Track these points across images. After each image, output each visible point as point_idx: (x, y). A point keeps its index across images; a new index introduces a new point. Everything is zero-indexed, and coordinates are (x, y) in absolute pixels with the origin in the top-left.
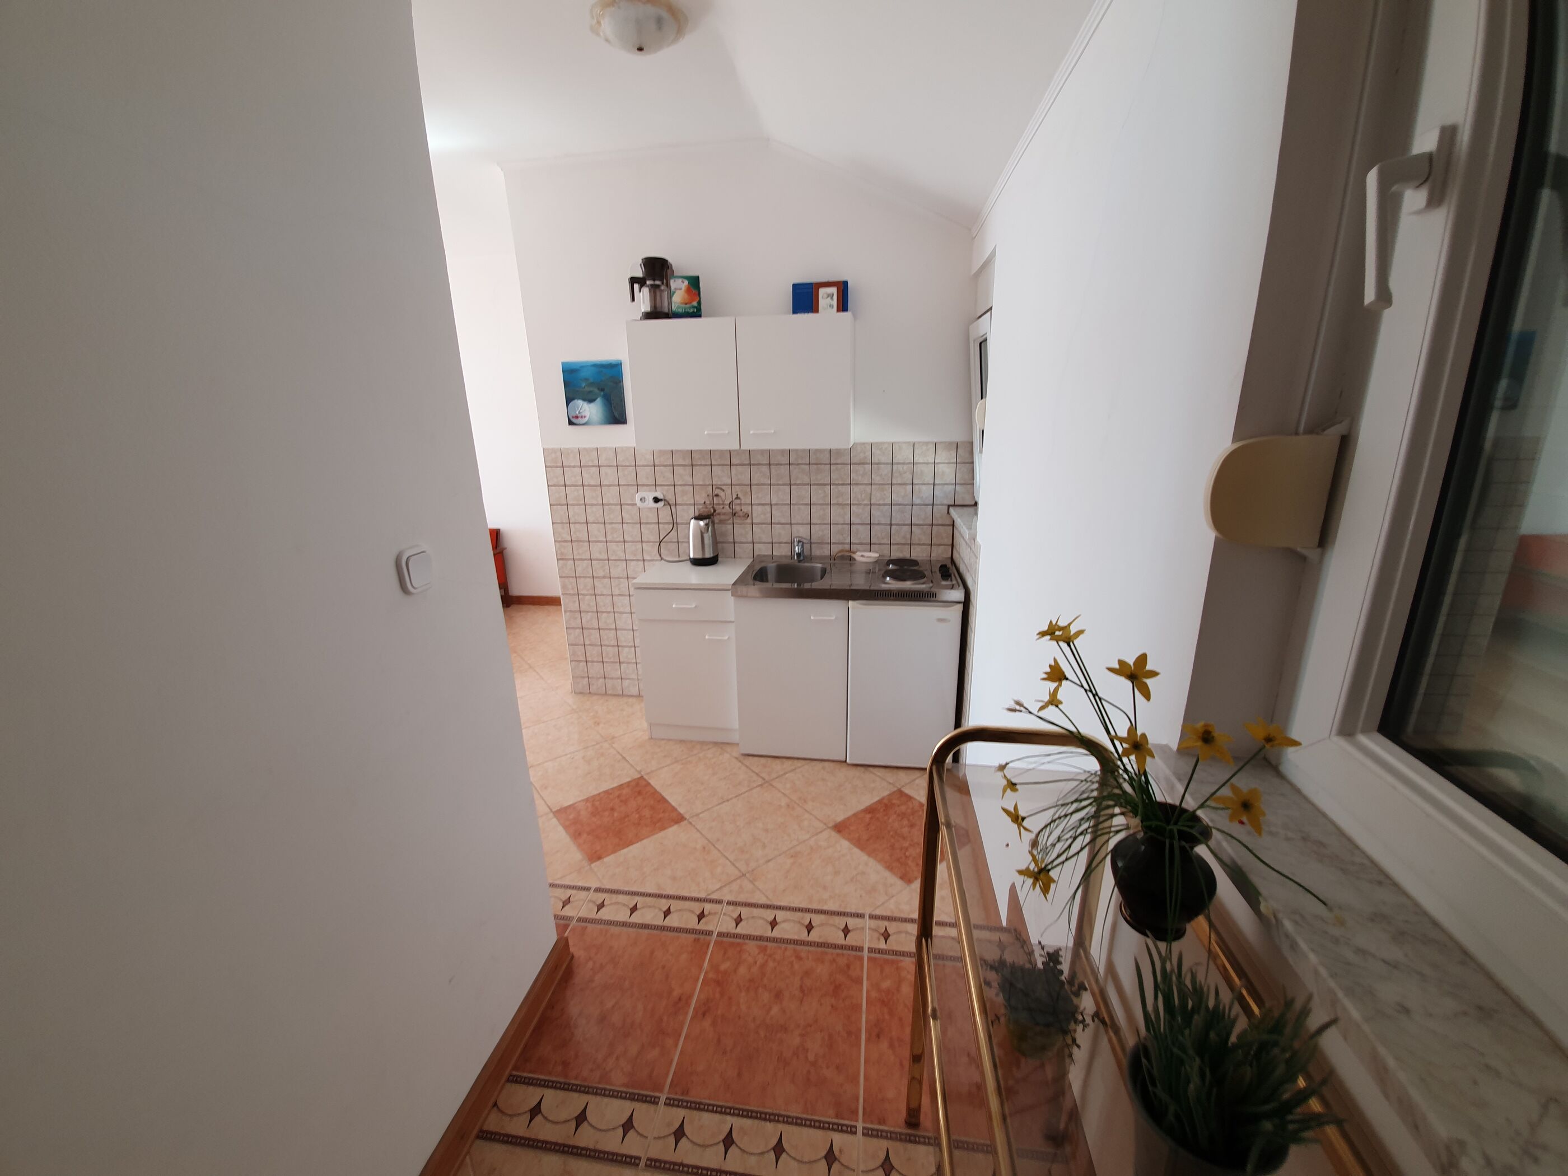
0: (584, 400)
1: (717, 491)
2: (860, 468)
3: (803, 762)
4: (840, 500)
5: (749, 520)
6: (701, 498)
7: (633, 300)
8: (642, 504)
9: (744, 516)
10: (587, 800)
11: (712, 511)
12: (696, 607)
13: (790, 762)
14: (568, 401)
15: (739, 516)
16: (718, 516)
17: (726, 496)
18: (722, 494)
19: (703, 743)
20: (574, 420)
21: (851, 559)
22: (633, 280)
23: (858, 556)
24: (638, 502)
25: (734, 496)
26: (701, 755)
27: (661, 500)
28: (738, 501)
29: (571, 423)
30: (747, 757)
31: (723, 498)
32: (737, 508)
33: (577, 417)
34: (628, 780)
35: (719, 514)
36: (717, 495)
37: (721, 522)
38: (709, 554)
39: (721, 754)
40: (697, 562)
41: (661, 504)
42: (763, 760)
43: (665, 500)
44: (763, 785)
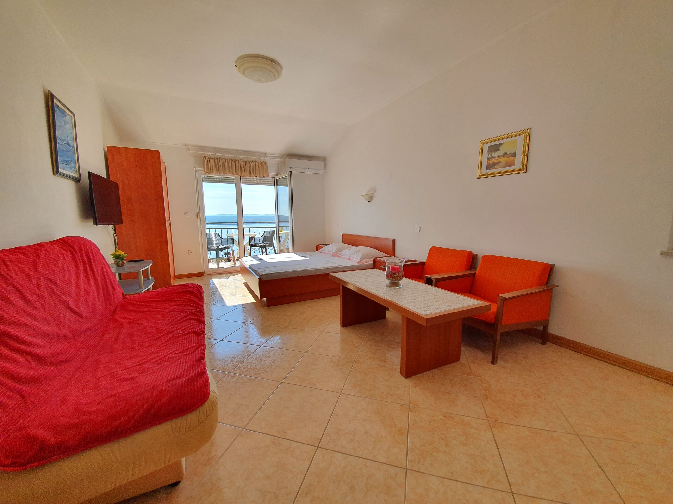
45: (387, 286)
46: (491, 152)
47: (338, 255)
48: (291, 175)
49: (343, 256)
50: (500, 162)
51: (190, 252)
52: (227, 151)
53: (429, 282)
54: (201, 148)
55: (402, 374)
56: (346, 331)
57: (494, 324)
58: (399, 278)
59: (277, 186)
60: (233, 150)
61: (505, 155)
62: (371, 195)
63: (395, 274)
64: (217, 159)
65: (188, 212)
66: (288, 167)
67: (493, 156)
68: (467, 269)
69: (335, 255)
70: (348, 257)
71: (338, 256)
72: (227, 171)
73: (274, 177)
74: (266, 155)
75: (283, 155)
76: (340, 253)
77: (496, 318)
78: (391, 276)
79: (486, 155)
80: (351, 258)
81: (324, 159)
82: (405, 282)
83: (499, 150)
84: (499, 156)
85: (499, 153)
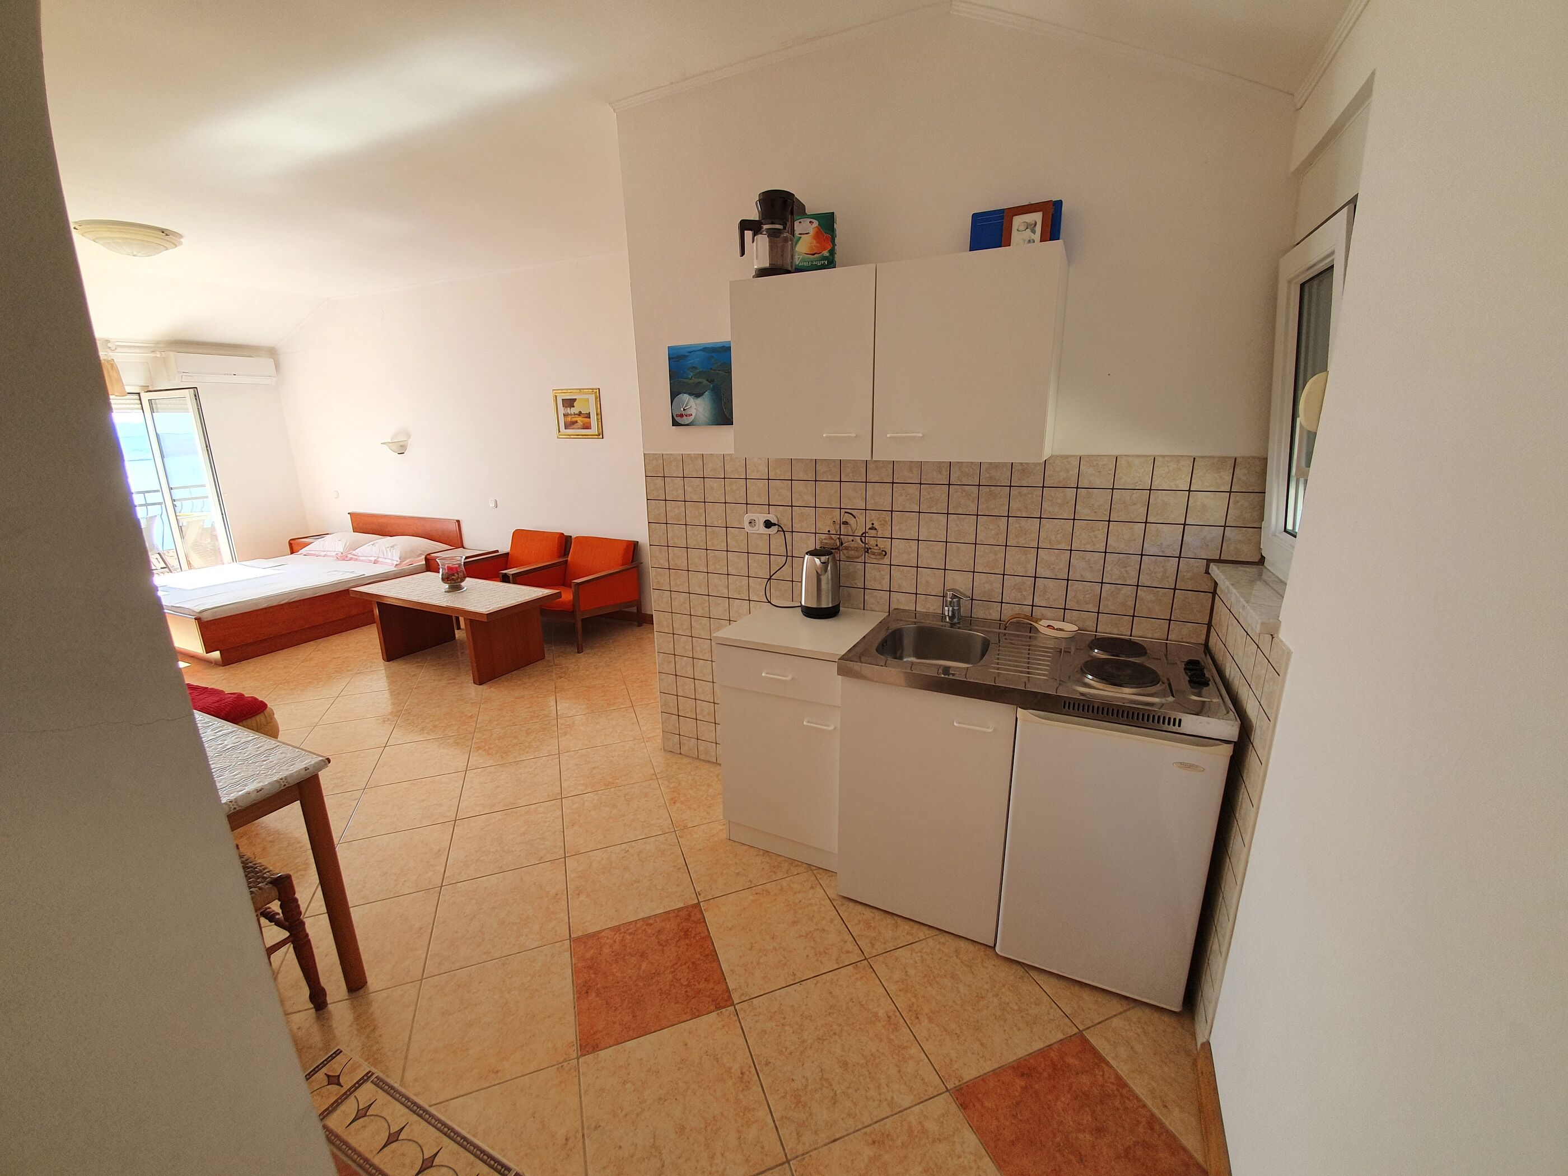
0: (690, 394)
1: (846, 518)
2: (1057, 493)
4: (1022, 541)
5: (886, 560)
6: (825, 525)
7: (743, 253)
8: (751, 528)
9: (880, 554)
10: (616, 929)
11: (838, 544)
12: (792, 679)
14: (674, 395)
15: (874, 554)
16: (845, 551)
17: (858, 525)
18: (852, 521)
19: (792, 862)
20: (678, 419)
21: (1032, 629)
22: (745, 225)
23: (1042, 626)
24: (746, 525)
25: (869, 526)
26: (784, 883)
27: (775, 524)
28: (873, 533)
29: (675, 423)
30: (846, 903)
31: (854, 526)
32: (872, 542)
33: (681, 416)
34: (681, 905)
35: (847, 548)
36: (846, 523)
37: (850, 559)
38: (826, 603)
39: (812, 887)
40: (811, 613)
41: (774, 530)
42: (868, 914)
43: (779, 526)
44: (859, 964)
45: (445, 592)
46: (566, 407)
47: (350, 556)
48: (196, 396)
49: (361, 558)
50: (577, 422)
53: (505, 579)
55: (475, 683)
56: (394, 665)
57: (573, 612)
58: (459, 580)
59: (152, 411)
61: (580, 414)
62: (402, 444)
63: (453, 575)
66: (179, 372)
67: (569, 413)
68: (560, 557)
69: (343, 557)
70: (373, 559)
71: (351, 559)
73: (139, 394)
74: (109, 345)
75: (158, 343)
76: (354, 552)
77: (574, 605)
78: (448, 578)
79: (562, 410)
80: (380, 560)
81: (272, 353)
82: (469, 583)
83: (574, 407)
84: (575, 414)
85: (573, 410)
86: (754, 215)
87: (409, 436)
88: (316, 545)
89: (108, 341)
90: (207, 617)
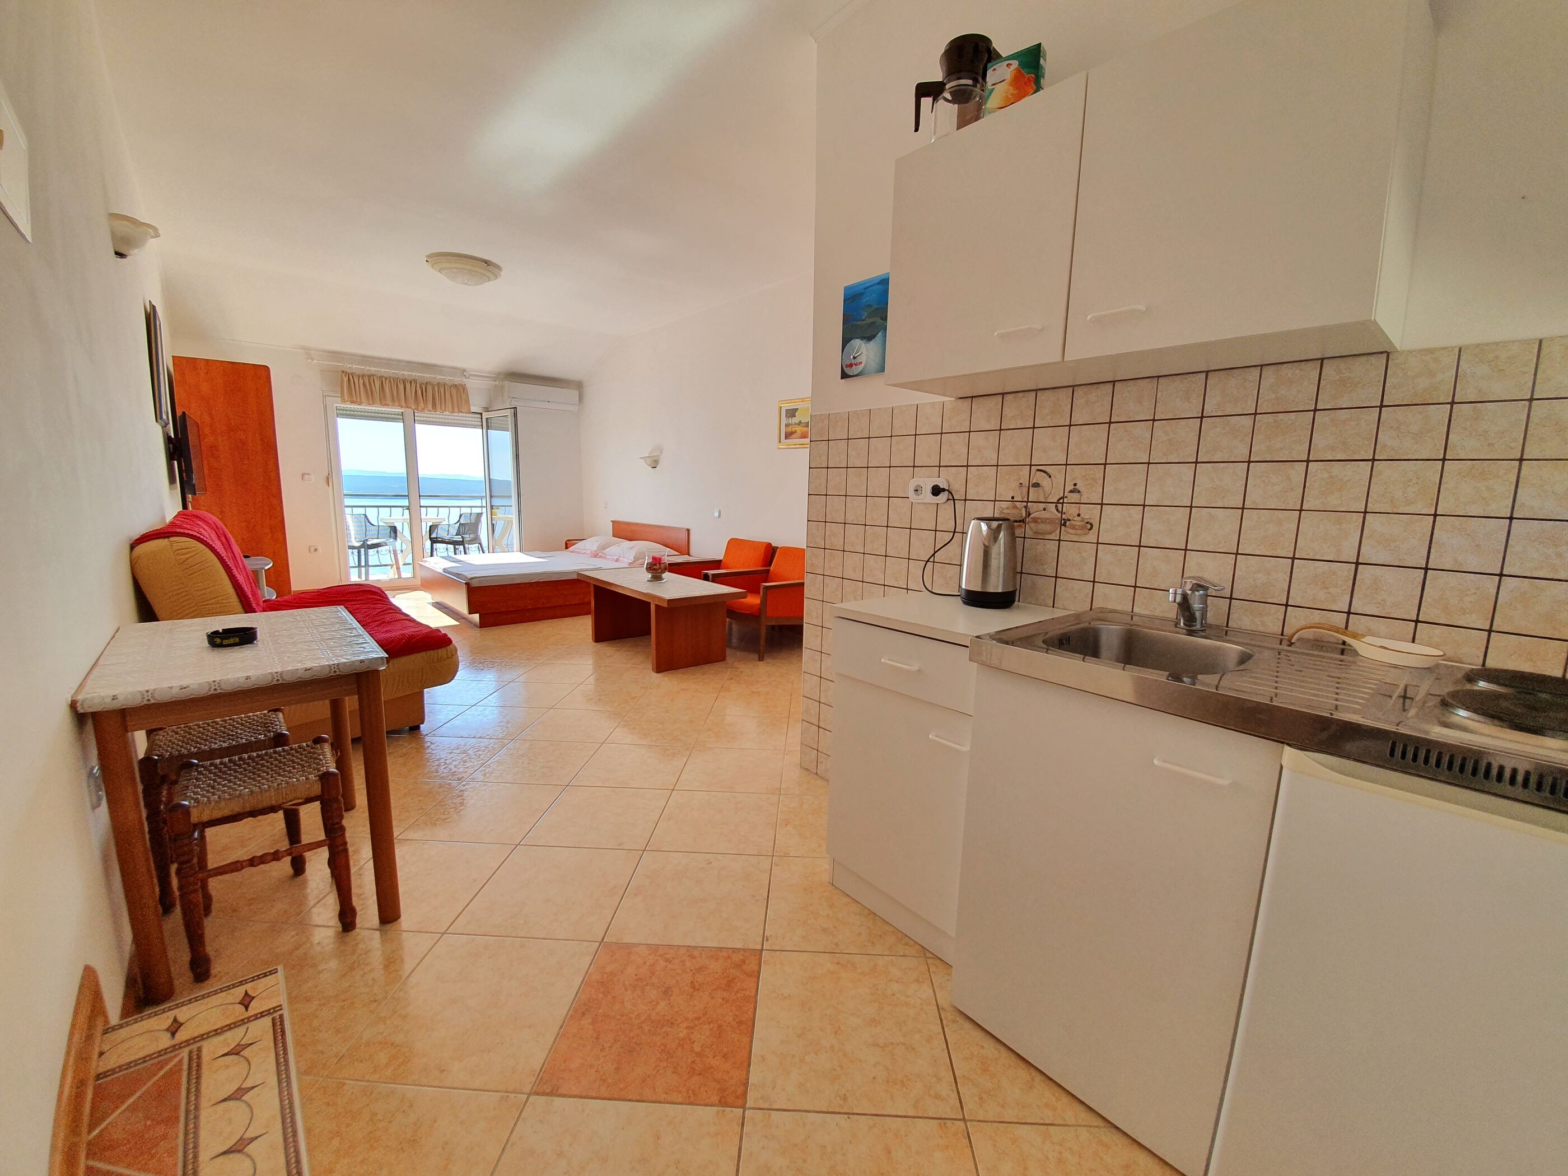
0: (862, 338)
1: (1039, 477)
2: (1413, 418)
3: (1084, 1116)
4: (1334, 501)
5: (1092, 537)
6: (1008, 489)
7: (916, 130)
8: (917, 497)
9: (1083, 528)
10: (654, 948)
11: (1024, 515)
12: (919, 671)
13: (1048, 1094)
14: (846, 341)
15: (1073, 527)
16: (1033, 525)
17: (1053, 487)
18: (1045, 482)
19: (903, 937)
20: (847, 371)
21: (1344, 649)
22: (922, 90)
23: (1367, 648)
24: (911, 493)
25: (1070, 487)
26: (881, 962)
27: (944, 490)
28: (1074, 497)
29: (844, 376)
30: (961, 1020)
31: (1048, 489)
32: (1070, 510)
33: (851, 365)
34: (739, 945)
35: (1035, 520)
36: (1037, 485)
37: (1039, 536)
38: (996, 585)
39: (917, 981)
40: (976, 599)
41: (943, 497)
42: (990, 1049)
43: (950, 492)
44: (949, 1122)
45: (649, 581)
46: (789, 417)
47: (600, 554)
48: (515, 415)
49: (608, 557)
50: (796, 432)
51: (312, 549)
52: (389, 362)
53: (706, 578)
54: (335, 355)
55: (653, 670)
56: (599, 645)
57: (759, 616)
58: (660, 571)
59: (488, 428)
60: (399, 361)
61: (800, 423)
62: (655, 459)
63: (655, 565)
64: (369, 376)
65: (308, 474)
66: (510, 398)
67: (791, 423)
68: (763, 566)
69: (596, 555)
70: (616, 558)
71: (601, 557)
72: (389, 401)
73: (481, 414)
74: (465, 373)
75: (499, 374)
76: (604, 551)
77: (760, 609)
78: (650, 568)
79: (784, 421)
80: (621, 558)
81: (578, 386)
82: (667, 576)
83: (795, 416)
84: (795, 424)
85: (795, 420)
86: (936, 74)
87: (661, 452)
88: (580, 545)
89: (464, 370)
90: (475, 584)
